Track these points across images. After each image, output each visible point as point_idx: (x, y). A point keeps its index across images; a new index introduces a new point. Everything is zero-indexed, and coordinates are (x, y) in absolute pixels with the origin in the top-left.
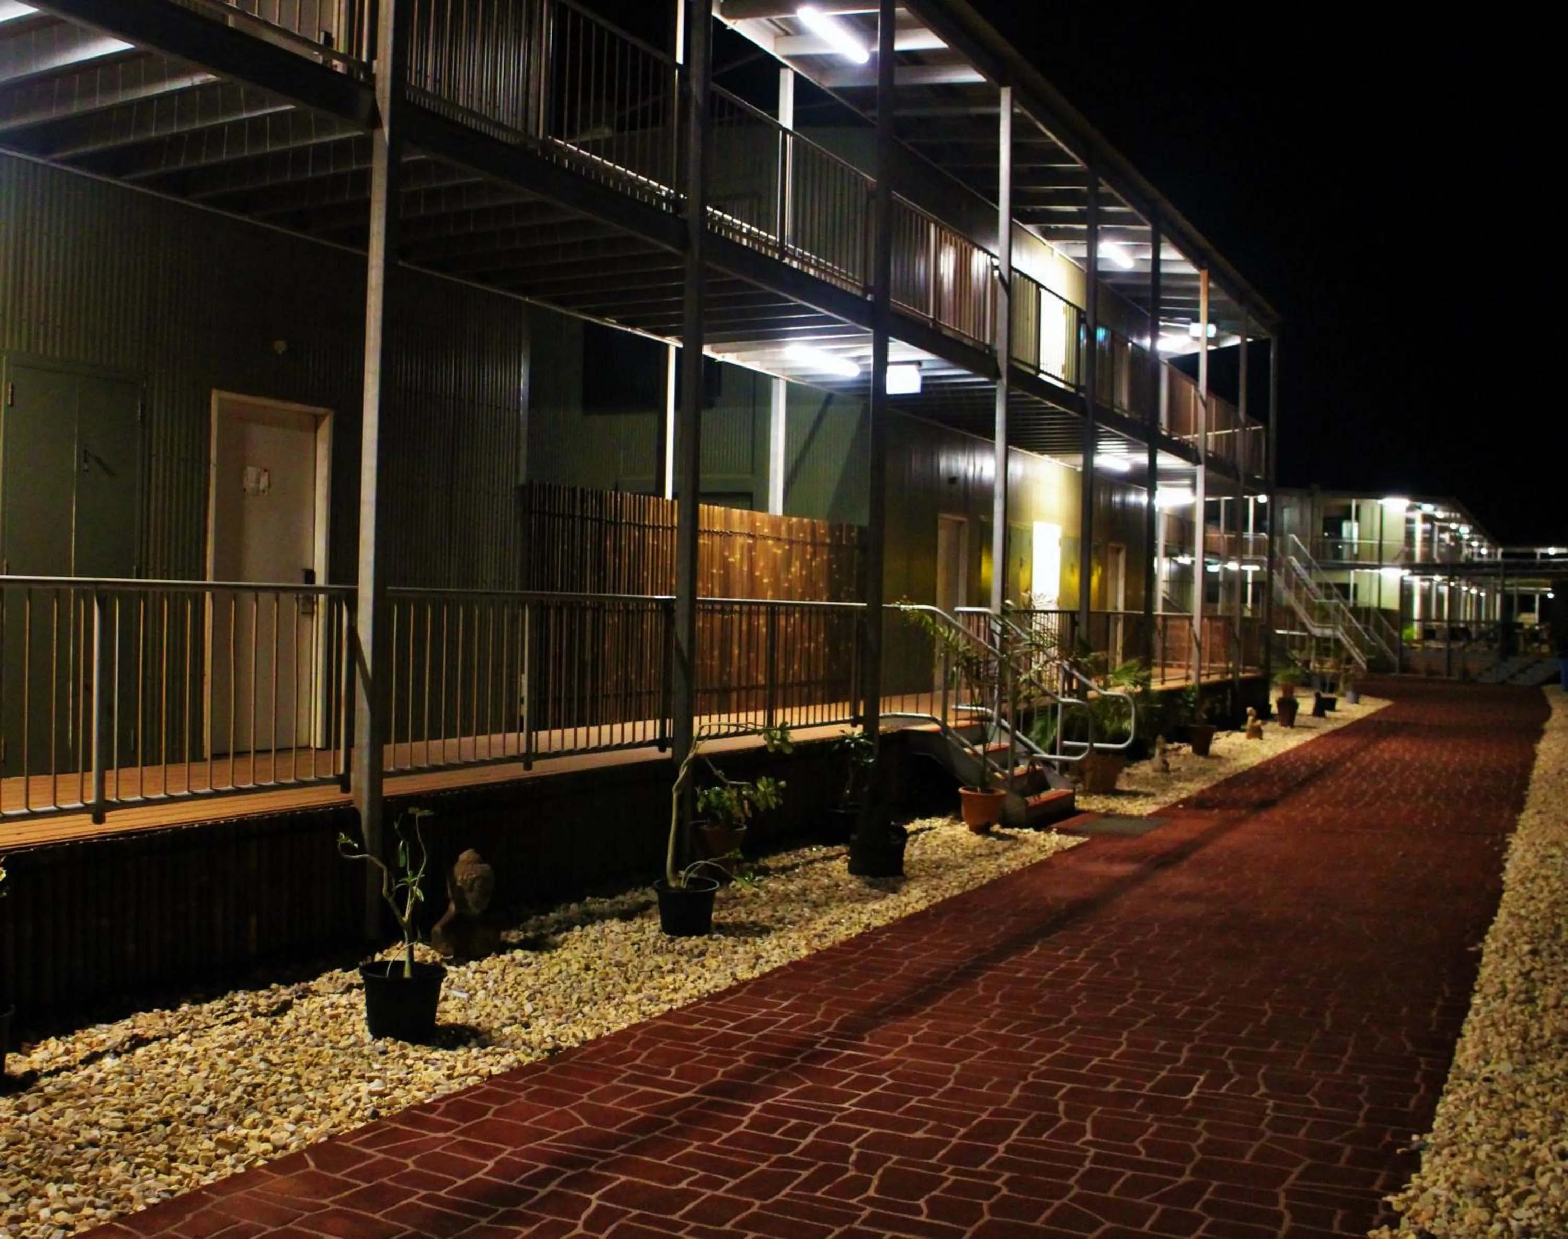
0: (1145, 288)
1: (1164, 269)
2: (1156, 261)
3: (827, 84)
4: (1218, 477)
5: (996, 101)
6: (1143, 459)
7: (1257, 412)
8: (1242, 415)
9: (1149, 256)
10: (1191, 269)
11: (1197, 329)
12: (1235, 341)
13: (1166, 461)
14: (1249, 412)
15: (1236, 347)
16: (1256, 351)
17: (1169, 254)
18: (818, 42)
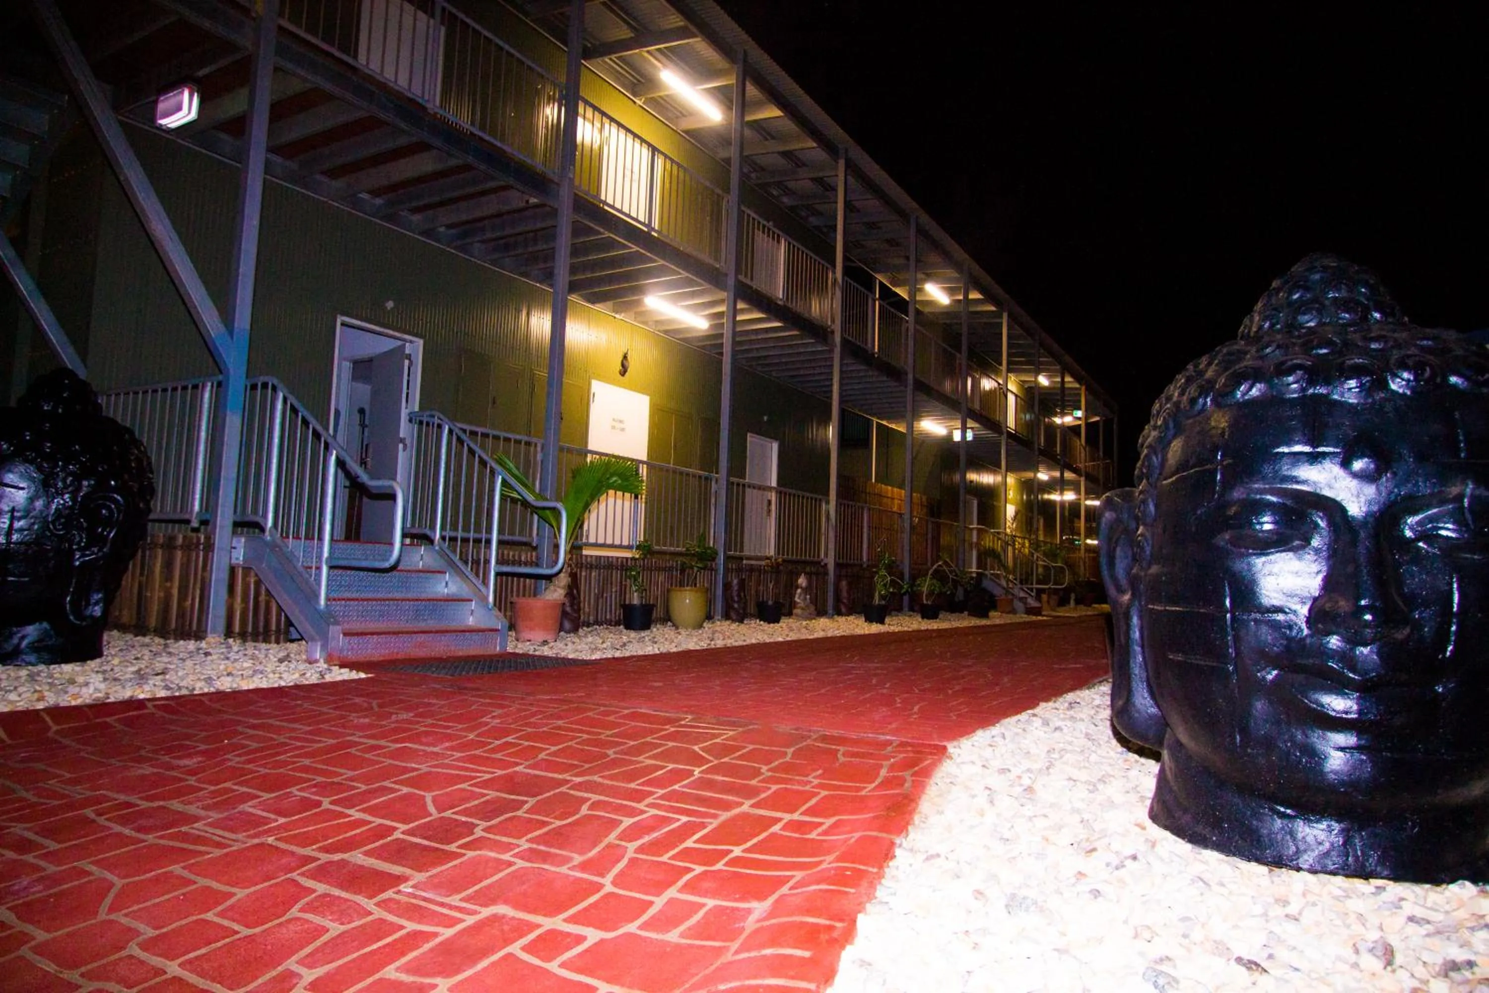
0: (1057, 394)
1: (1067, 386)
2: (1063, 382)
3: (927, 310)
4: (1091, 485)
5: (1001, 317)
6: (1057, 474)
7: (1108, 453)
8: (1101, 454)
9: (1059, 379)
10: (1077, 386)
11: (1079, 414)
12: (1097, 419)
13: (1068, 475)
14: (1104, 453)
15: (1097, 422)
16: (1107, 422)
17: (1068, 379)
18: (930, 296)
